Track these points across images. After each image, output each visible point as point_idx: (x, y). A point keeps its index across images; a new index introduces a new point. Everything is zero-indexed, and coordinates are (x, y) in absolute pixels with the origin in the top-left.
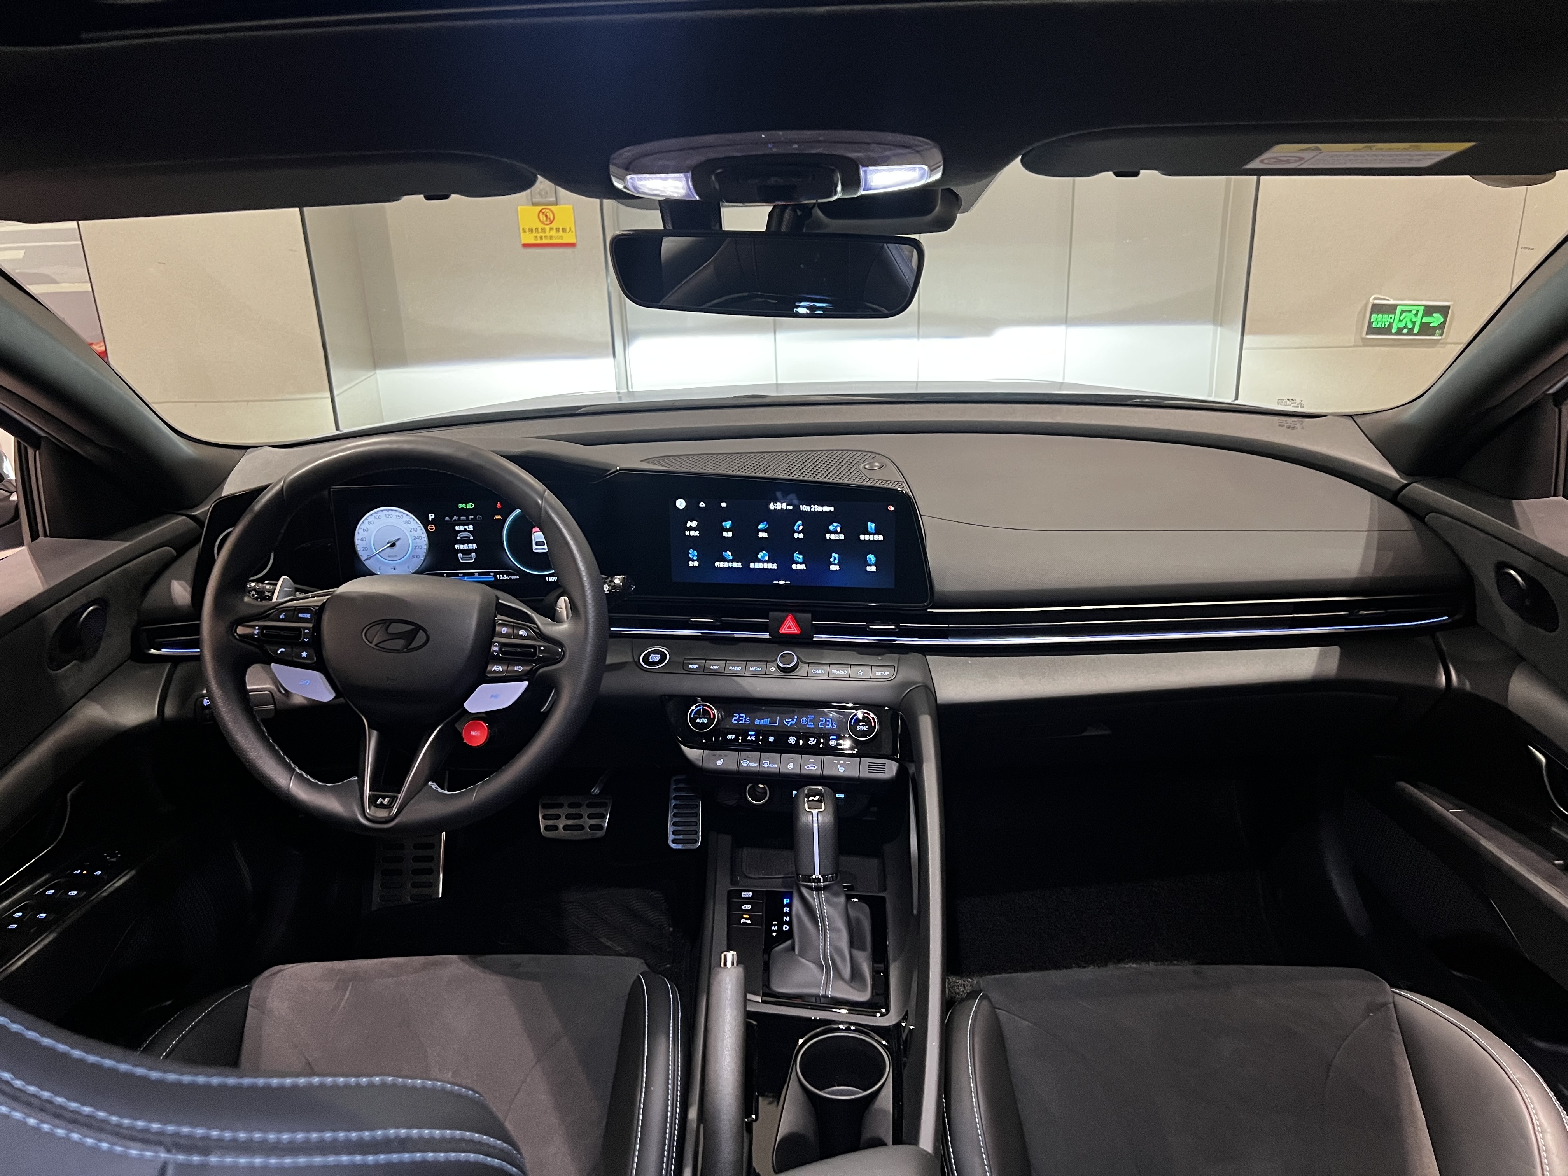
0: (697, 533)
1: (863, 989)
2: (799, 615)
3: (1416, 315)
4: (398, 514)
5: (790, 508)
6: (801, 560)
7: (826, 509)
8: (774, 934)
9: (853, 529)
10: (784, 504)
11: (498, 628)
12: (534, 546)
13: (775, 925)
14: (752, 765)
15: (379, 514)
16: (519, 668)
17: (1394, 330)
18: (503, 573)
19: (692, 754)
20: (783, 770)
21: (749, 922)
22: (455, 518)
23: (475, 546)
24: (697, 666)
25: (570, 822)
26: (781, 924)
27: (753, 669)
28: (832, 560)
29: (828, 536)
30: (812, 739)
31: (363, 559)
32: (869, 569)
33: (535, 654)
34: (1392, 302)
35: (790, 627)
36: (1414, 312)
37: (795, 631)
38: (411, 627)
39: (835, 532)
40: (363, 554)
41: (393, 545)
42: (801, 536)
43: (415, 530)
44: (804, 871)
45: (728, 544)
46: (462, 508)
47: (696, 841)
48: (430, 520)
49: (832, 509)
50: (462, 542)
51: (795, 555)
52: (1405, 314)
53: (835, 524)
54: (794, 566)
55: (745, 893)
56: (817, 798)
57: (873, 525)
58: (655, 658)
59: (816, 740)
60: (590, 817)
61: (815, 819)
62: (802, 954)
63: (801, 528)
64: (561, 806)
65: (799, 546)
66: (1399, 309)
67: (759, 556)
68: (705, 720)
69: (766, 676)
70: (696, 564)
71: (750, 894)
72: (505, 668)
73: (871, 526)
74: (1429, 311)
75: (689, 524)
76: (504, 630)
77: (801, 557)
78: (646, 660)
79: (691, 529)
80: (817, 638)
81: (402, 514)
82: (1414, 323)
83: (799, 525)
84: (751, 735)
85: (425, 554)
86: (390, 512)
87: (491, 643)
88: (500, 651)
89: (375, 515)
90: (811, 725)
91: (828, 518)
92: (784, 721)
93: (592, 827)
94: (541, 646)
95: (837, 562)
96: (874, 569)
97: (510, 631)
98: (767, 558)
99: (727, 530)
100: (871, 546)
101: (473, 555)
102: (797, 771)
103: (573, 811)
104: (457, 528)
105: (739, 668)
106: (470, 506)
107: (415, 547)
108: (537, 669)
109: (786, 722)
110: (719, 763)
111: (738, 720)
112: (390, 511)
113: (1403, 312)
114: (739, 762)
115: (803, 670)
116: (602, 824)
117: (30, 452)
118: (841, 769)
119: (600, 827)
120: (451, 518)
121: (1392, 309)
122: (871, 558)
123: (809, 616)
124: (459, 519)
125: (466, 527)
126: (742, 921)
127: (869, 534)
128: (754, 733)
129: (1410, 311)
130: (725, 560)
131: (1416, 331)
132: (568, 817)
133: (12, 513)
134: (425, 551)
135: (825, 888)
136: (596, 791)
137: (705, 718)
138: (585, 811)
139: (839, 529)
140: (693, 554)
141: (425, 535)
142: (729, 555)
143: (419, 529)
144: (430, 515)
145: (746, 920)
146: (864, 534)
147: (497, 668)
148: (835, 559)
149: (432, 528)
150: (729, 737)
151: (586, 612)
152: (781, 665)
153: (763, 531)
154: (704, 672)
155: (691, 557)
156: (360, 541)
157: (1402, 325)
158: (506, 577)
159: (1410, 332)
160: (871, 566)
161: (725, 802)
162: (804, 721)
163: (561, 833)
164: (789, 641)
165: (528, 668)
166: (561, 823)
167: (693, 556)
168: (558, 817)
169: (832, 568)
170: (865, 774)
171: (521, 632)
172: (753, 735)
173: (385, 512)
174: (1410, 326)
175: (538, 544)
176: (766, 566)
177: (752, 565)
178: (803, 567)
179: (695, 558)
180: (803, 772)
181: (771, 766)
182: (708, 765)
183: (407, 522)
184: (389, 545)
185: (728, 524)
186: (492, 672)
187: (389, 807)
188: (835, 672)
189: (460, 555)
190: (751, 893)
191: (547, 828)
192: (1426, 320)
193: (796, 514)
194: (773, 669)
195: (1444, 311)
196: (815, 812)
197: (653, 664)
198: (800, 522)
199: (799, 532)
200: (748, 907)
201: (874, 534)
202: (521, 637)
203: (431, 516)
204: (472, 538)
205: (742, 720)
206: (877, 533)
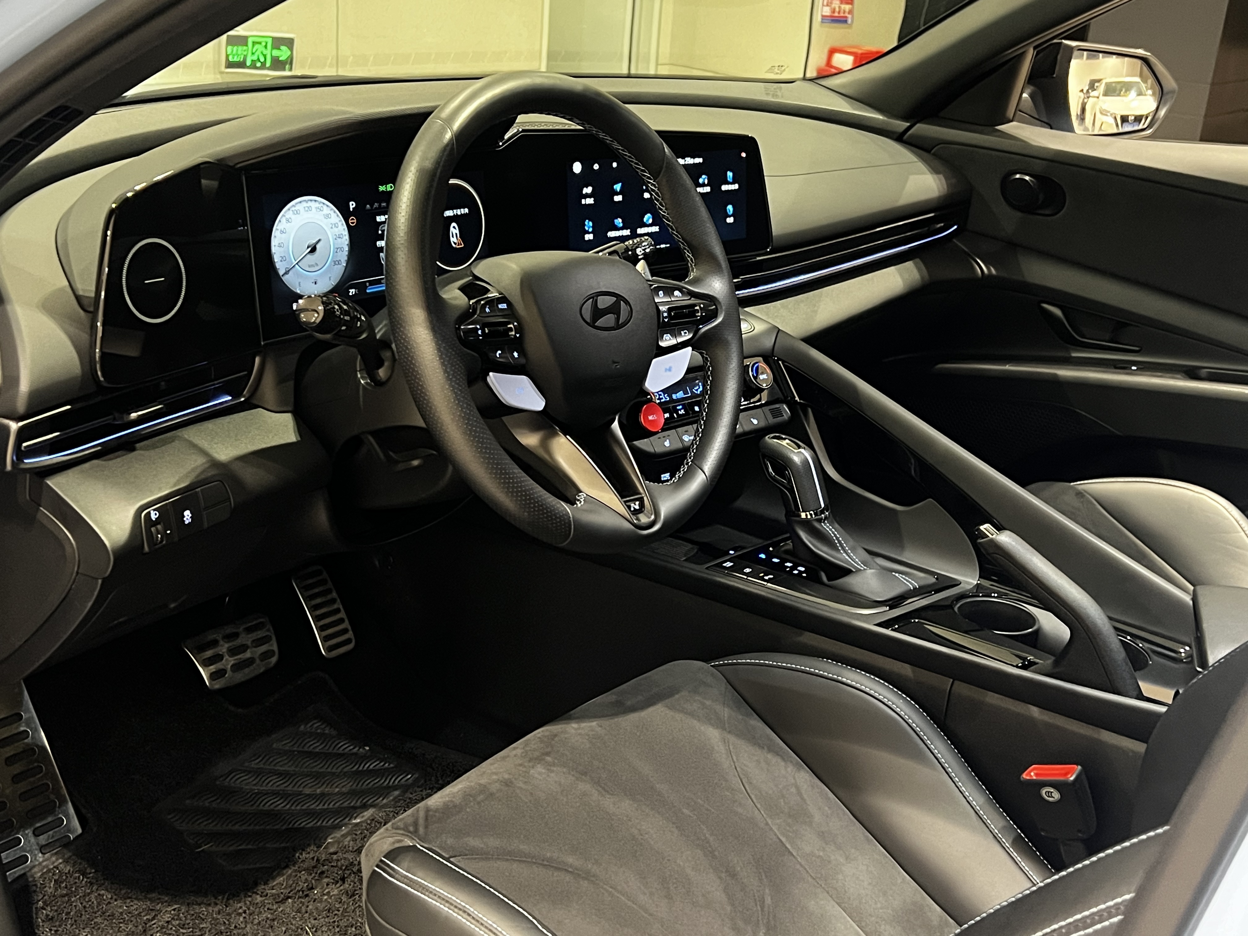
0: (592, 201)
3: (266, 47)
4: (317, 205)
7: (696, 161)
9: (716, 180)
15: (297, 208)
17: (248, 63)
22: (376, 205)
29: (698, 190)
31: (281, 272)
32: (728, 220)
33: (695, 314)
36: (264, 44)
39: (703, 185)
40: (281, 267)
43: (336, 225)
45: (618, 209)
46: (383, 191)
48: (351, 210)
49: (701, 160)
52: (257, 46)
53: (704, 176)
55: (725, 564)
66: (250, 41)
67: (645, 220)
70: (590, 237)
72: (673, 336)
73: (730, 175)
74: (278, 42)
75: (585, 190)
76: (661, 294)
81: (322, 205)
82: (265, 56)
84: (680, 410)
85: (346, 258)
86: (310, 204)
89: (293, 209)
91: (698, 171)
93: (262, 657)
96: (732, 220)
97: (666, 294)
98: (650, 221)
99: (617, 194)
100: (730, 196)
104: (379, 219)
106: (390, 187)
107: (337, 250)
110: (667, 444)
112: (309, 202)
113: (254, 43)
116: (272, 648)
120: (372, 206)
122: (730, 208)
124: (380, 205)
125: (385, 217)
127: (728, 184)
129: (260, 43)
130: (617, 229)
131: (268, 65)
132: (232, 653)
134: (347, 253)
139: (706, 182)
140: (589, 225)
141: (346, 233)
142: (619, 222)
143: (340, 224)
144: (351, 203)
146: (725, 184)
149: (353, 221)
153: (647, 191)
155: (587, 229)
156: (277, 248)
157: (255, 58)
159: (263, 67)
160: (730, 217)
167: (589, 228)
171: (674, 294)
173: (304, 204)
174: (262, 60)
176: (650, 230)
177: (639, 231)
179: (590, 230)
183: (327, 217)
184: (309, 249)
190: (728, 563)
192: (276, 53)
195: (289, 43)
200: (748, 570)
201: (731, 183)
202: (678, 298)
203: (352, 205)
206: (733, 183)
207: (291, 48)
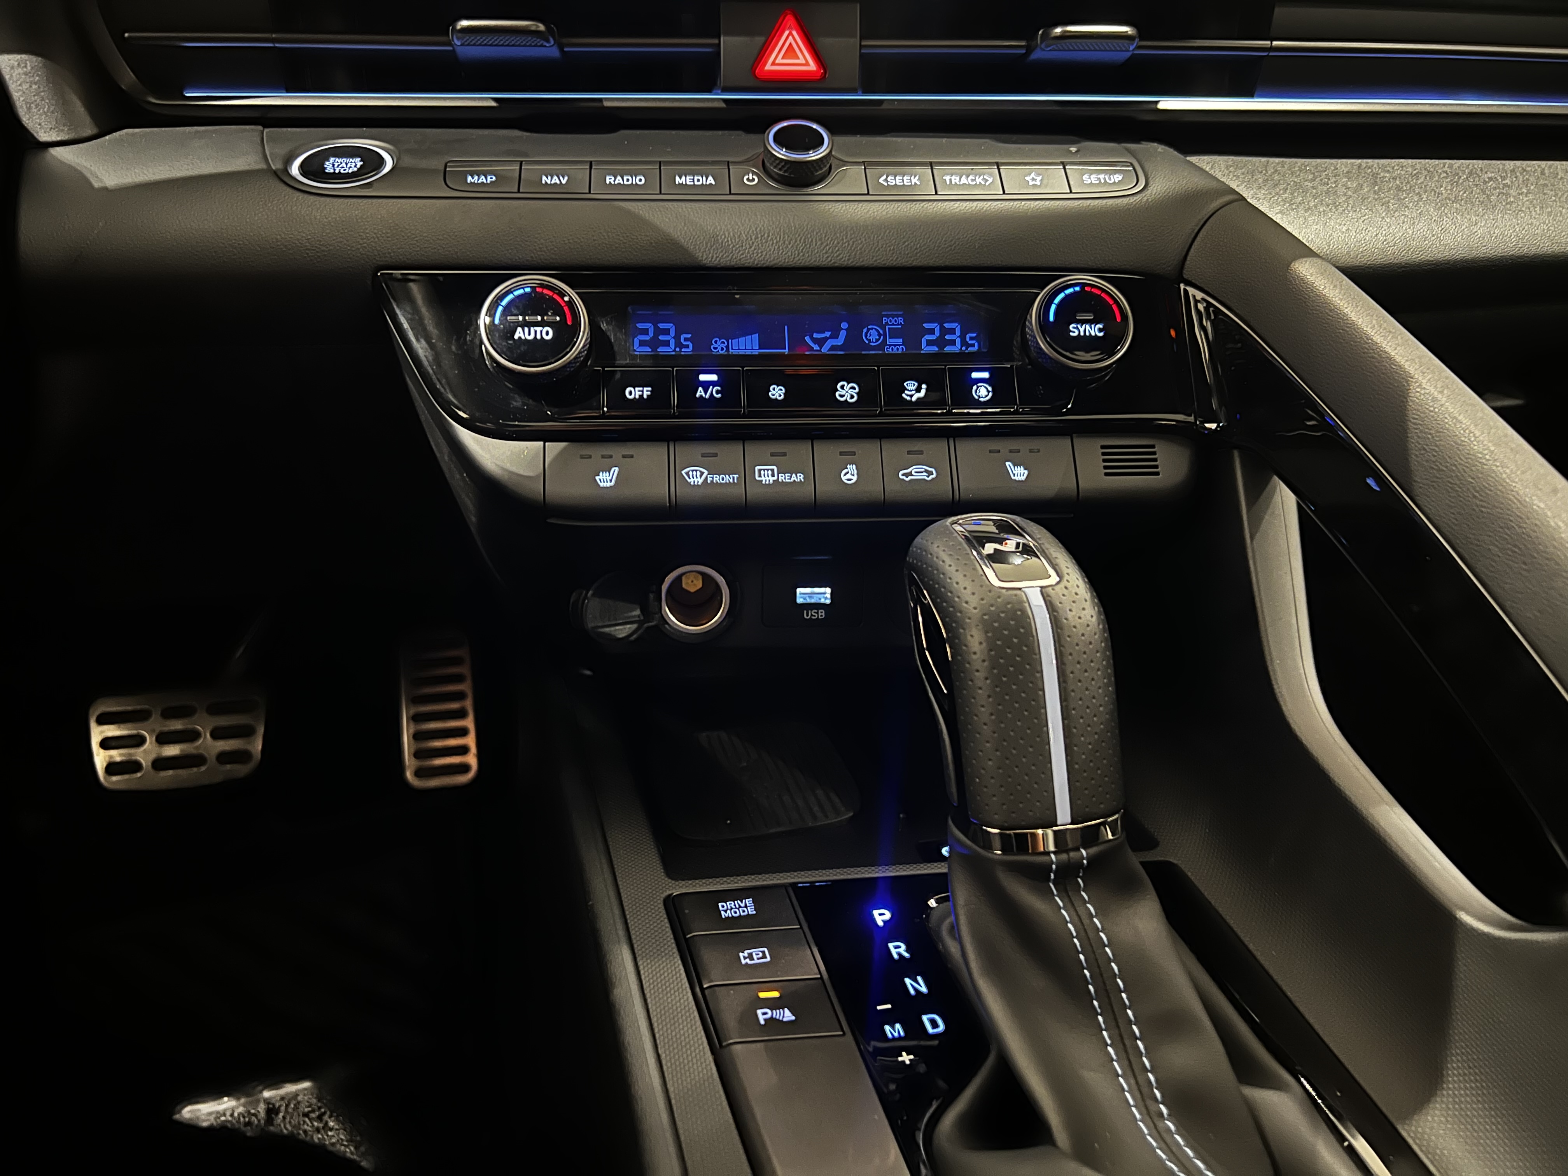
2: (820, 12)
14: (717, 479)
20: (826, 490)
24: (491, 179)
25: (172, 751)
27: (687, 180)
30: (911, 385)
55: (730, 904)
58: (344, 165)
59: (924, 386)
60: (221, 731)
68: (545, 334)
69: (731, 199)
84: (706, 385)
90: (896, 346)
92: (807, 339)
93: (224, 757)
102: (874, 490)
103: (177, 725)
105: (640, 180)
109: (815, 341)
111: (655, 341)
114: (673, 473)
116: (249, 747)
119: (240, 755)
123: (855, 12)
128: (714, 377)
132: (163, 739)
137: (542, 324)
138: (202, 722)
152: (776, 162)
154: (522, 192)
161: (607, 630)
162: (873, 335)
163: (148, 778)
166: (148, 754)
168: (137, 741)
172: (713, 384)
180: (893, 491)
188: (955, 179)
190: (749, 901)
191: (113, 768)
194: (751, 179)
197: (339, 177)
200: (758, 955)
205: (667, 343)
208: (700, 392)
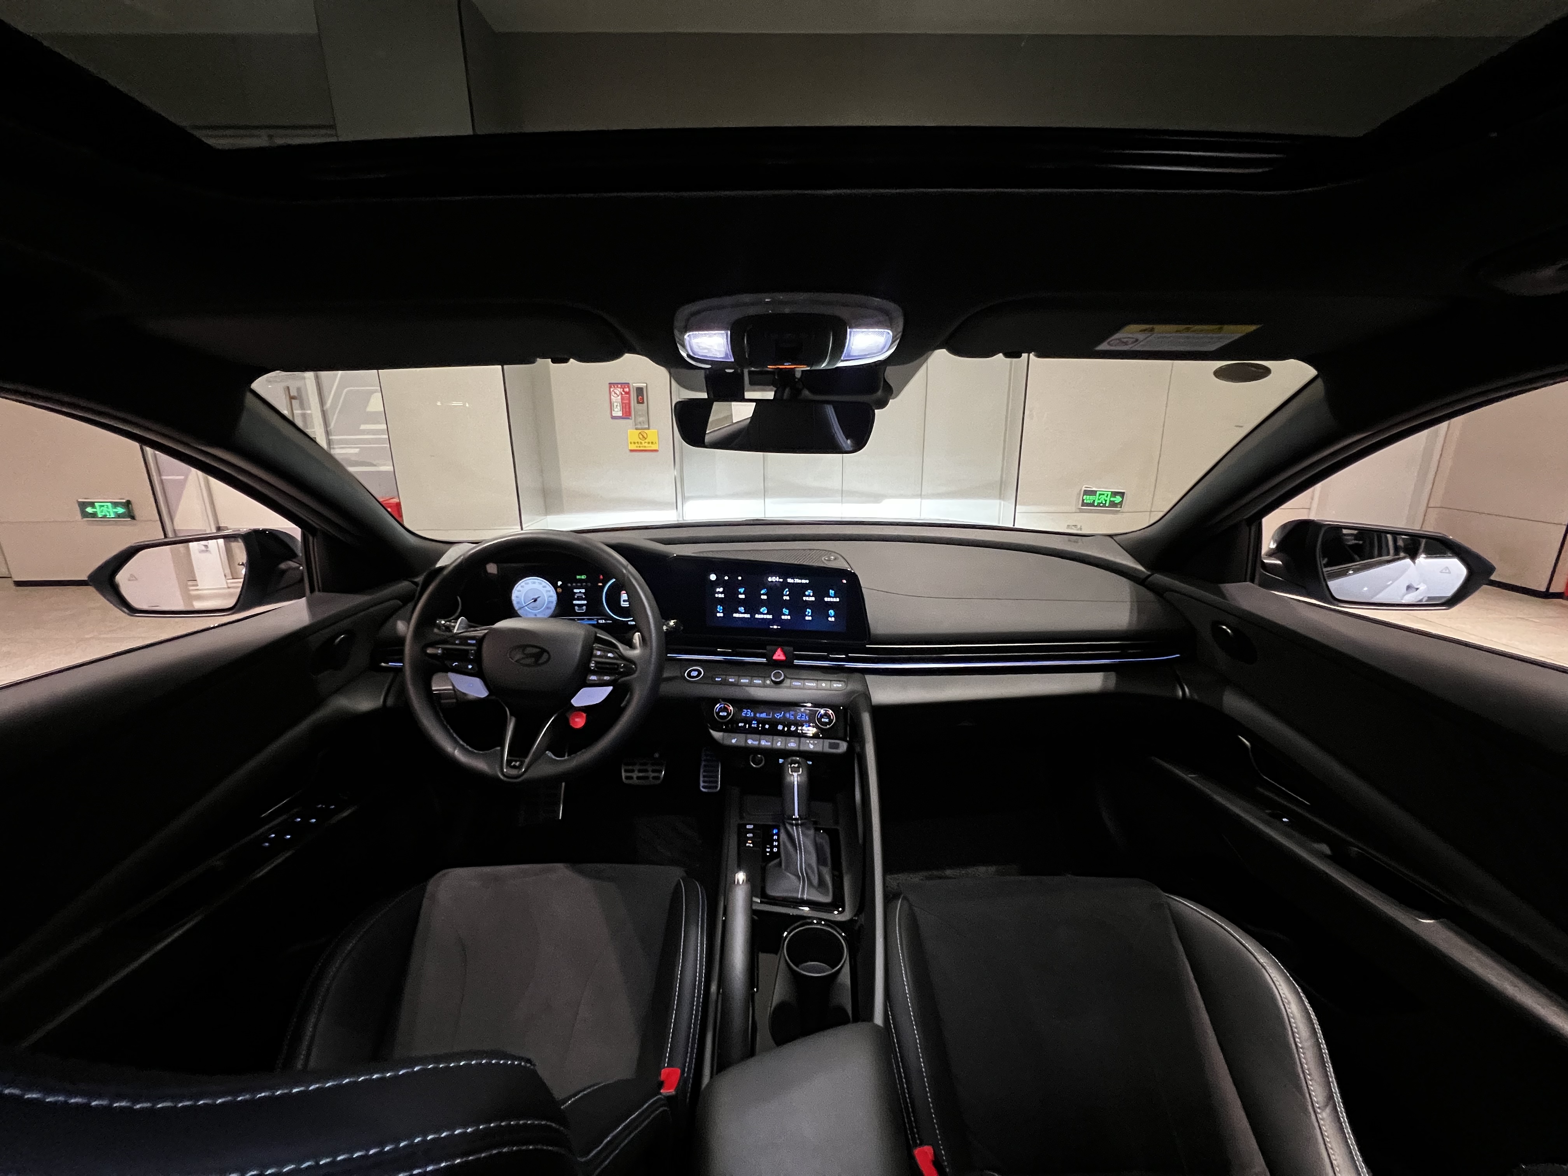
0: (722, 596)
1: (826, 893)
2: (786, 648)
3: (1107, 496)
4: (539, 581)
5: (781, 580)
6: (787, 613)
7: (804, 581)
8: (768, 854)
9: (820, 594)
10: (778, 578)
11: (595, 652)
12: (622, 603)
13: (768, 848)
14: (754, 743)
15: (528, 581)
16: (606, 678)
17: (1096, 504)
18: (602, 619)
19: (716, 735)
20: (774, 746)
21: (751, 845)
22: (574, 584)
23: (585, 602)
24: (721, 679)
25: (641, 774)
26: (772, 847)
27: (756, 681)
28: (807, 613)
29: (804, 598)
30: (793, 727)
31: (516, 609)
32: (830, 619)
33: (617, 669)
34: (1094, 489)
35: (779, 656)
37: (782, 657)
38: (538, 650)
39: (809, 596)
40: (516, 607)
41: (535, 600)
42: (788, 598)
43: (549, 591)
44: (788, 813)
45: (742, 602)
46: (579, 578)
47: (717, 787)
48: (559, 585)
49: (807, 581)
50: (578, 599)
51: (784, 610)
52: (1101, 496)
53: (809, 591)
54: (783, 617)
55: (749, 826)
56: (796, 765)
57: (833, 592)
58: (694, 674)
59: (795, 727)
60: (653, 771)
61: (796, 779)
62: (787, 868)
63: (788, 593)
64: (634, 764)
65: (786, 604)
66: (1098, 493)
67: (761, 610)
68: (725, 714)
69: (764, 686)
70: (722, 615)
71: (752, 827)
72: (598, 677)
73: (832, 592)
74: (1115, 494)
75: (718, 590)
76: (599, 653)
77: (787, 611)
78: (689, 675)
79: (719, 593)
80: (796, 662)
81: (541, 581)
82: (1106, 501)
83: (786, 591)
84: (754, 724)
85: (555, 606)
86: (534, 580)
87: (590, 662)
88: (596, 666)
89: (525, 581)
90: (792, 718)
91: (805, 587)
92: (775, 715)
93: (654, 778)
94: (621, 664)
95: (810, 614)
96: (833, 619)
97: (603, 654)
98: (766, 612)
99: (741, 594)
100: (831, 605)
101: (584, 607)
102: (783, 747)
103: (642, 768)
104: (575, 591)
105: (747, 681)
106: (583, 577)
107: (549, 602)
108: (619, 679)
110: (734, 741)
111: (746, 714)
114: (746, 741)
115: (787, 682)
116: (660, 776)
117: (311, 538)
118: (812, 747)
119: (658, 778)
120: (571, 584)
121: (1093, 493)
122: (832, 612)
123: (792, 649)
124: (576, 585)
125: (580, 590)
126: (747, 845)
127: (831, 597)
128: (756, 722)
129: (1103, 494)
130: (739, 613)
131: (1107, 505)
132: (640, 771)
133: (299, 577)
134: (555, 604)
135: (802, 825)
136: (657, 755)
137: (725, 712)
138: (650, 768)
139: (811, 594)
140: (720, 608)
141: (555, 595)
142: (742, 609)
143: (551, 591)
144: (559, 582)
145: (749, 844)
146: (827, 597)
147: (593, 678)
148: (809, 613)
149: (560, 590)
150: (740, 725)
151: (651, 642)
152: (773, 679)
153: (763, 594)
154: (725, 683)
155: (718, 610)
156: (514, 597)
157: (1100, 501)
158: (604, 621)
159: (1104, 506)
160: (831, 617)
162: (788, 715)
163: (635, 781)
164: (778, 664)
165: (613, 678)
166: (635, 775)
168: (633, 771)
169: (807, 618)
170: (827, 750)
171: (610, 655)
173: (531, 580)
174: (1104, 502)
175: (624, 601)
176: (765, 616)
177: (757, 616)
178: (789, 617)
179: (721, 611)
180: (787, 748)
181: (766, 743)
182: (726, 742)
183: (544, 587)
184: (532, 600)
185: (742, 590)
186: (589, 680)
187: (519, 767)
188: (808, 684)
189: (576, 608)
191: (627, 778)
192: (1112, 499)
193: (785, 585)
194: (768, 682)
195: (1122, 494)
196: (795, 774)
197: (694, 677)
198: (787, 589)
199: (787, 596)
200: (751, 835)
201: (833, 597)
202: (610, 658)
204: (584, 597)
205: (748, 714)
206: (835, 597)
207: (1123, 498)
208: (753, 725)
